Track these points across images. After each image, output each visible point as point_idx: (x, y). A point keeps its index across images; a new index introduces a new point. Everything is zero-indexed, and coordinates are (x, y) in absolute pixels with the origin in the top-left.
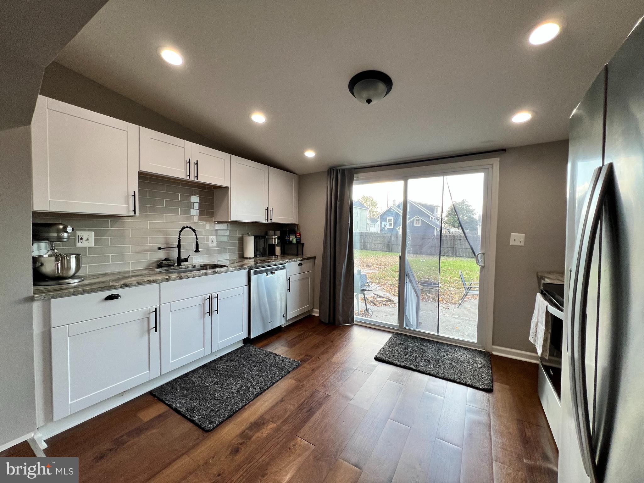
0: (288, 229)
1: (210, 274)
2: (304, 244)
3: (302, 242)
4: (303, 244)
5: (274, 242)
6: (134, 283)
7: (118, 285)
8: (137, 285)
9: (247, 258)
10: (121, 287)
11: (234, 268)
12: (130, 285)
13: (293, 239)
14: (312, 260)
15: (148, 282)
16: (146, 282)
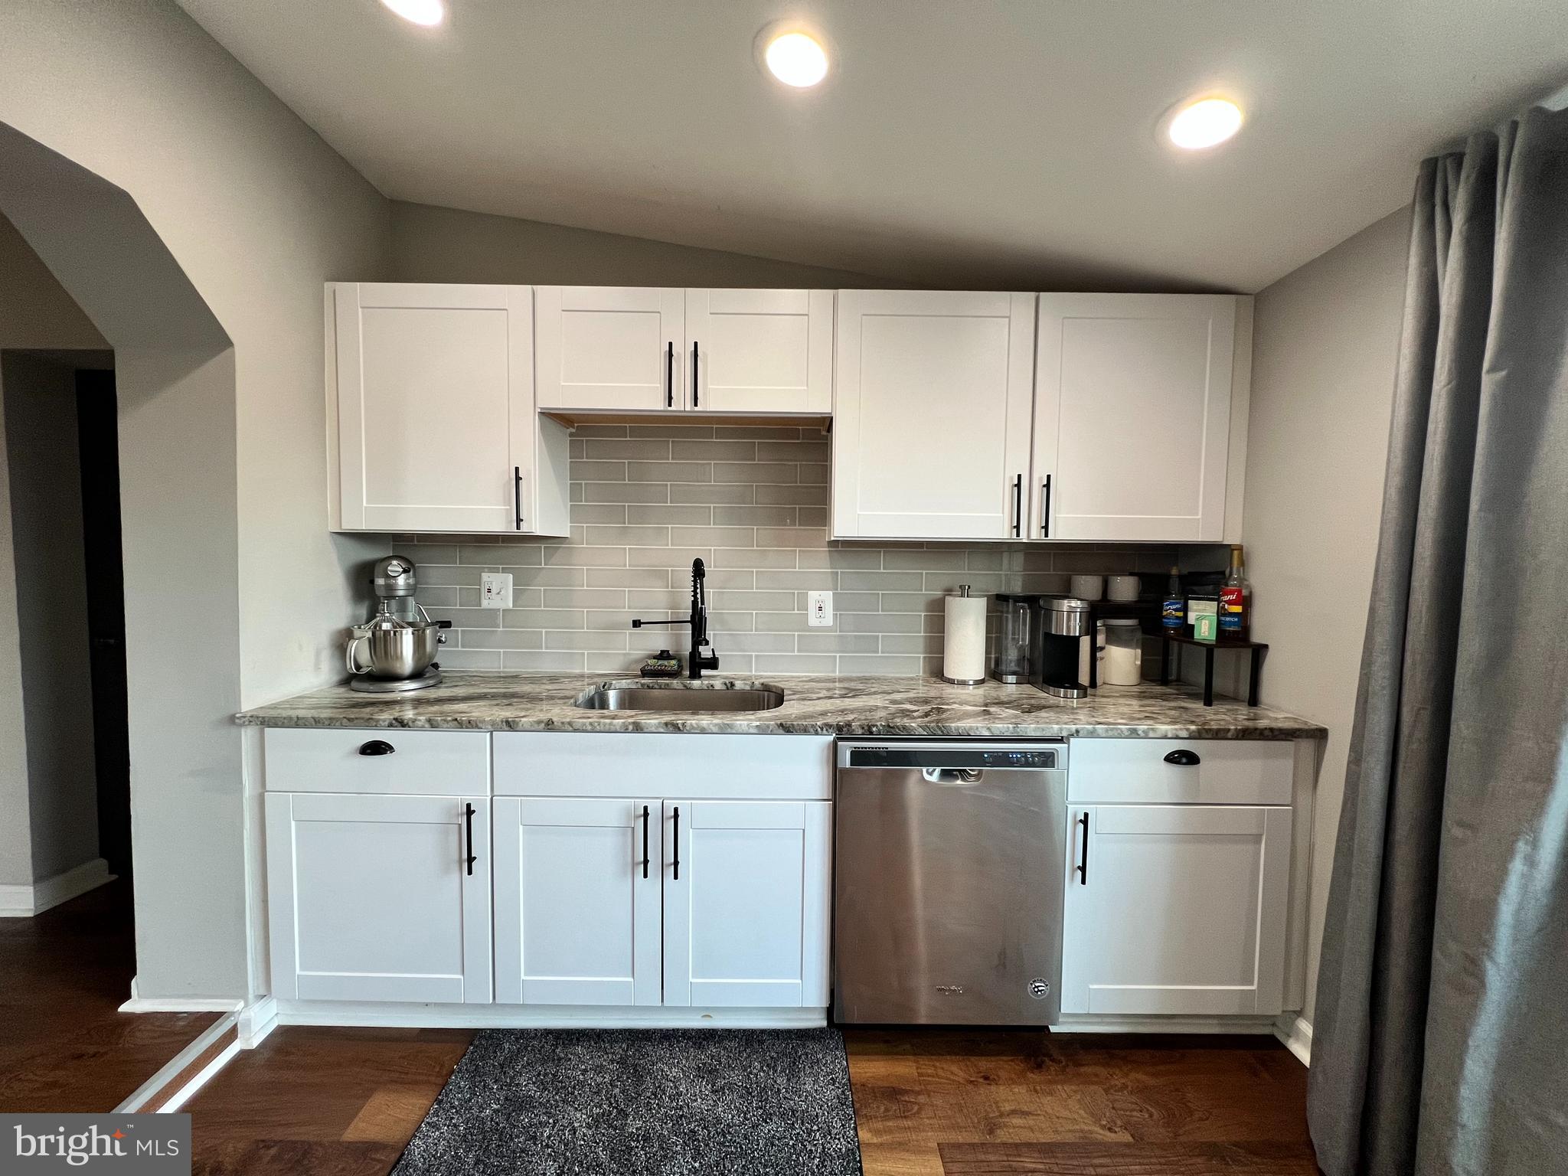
0: (1174, 571)
1: (653, 730)
2: (1266, 647)
3: (1257, 637)
4: (1259, 652)
5: (1068, 628)
6: (420, 720)
7: (384, 721)
8: (427, 725)
9: (951, 682)
10: (391, 725)
11: (758, 723)
12: (410, 724)
13: (1203, 617)
14: (1307, 746)
15: (456, 722)
16: (450, 723)
